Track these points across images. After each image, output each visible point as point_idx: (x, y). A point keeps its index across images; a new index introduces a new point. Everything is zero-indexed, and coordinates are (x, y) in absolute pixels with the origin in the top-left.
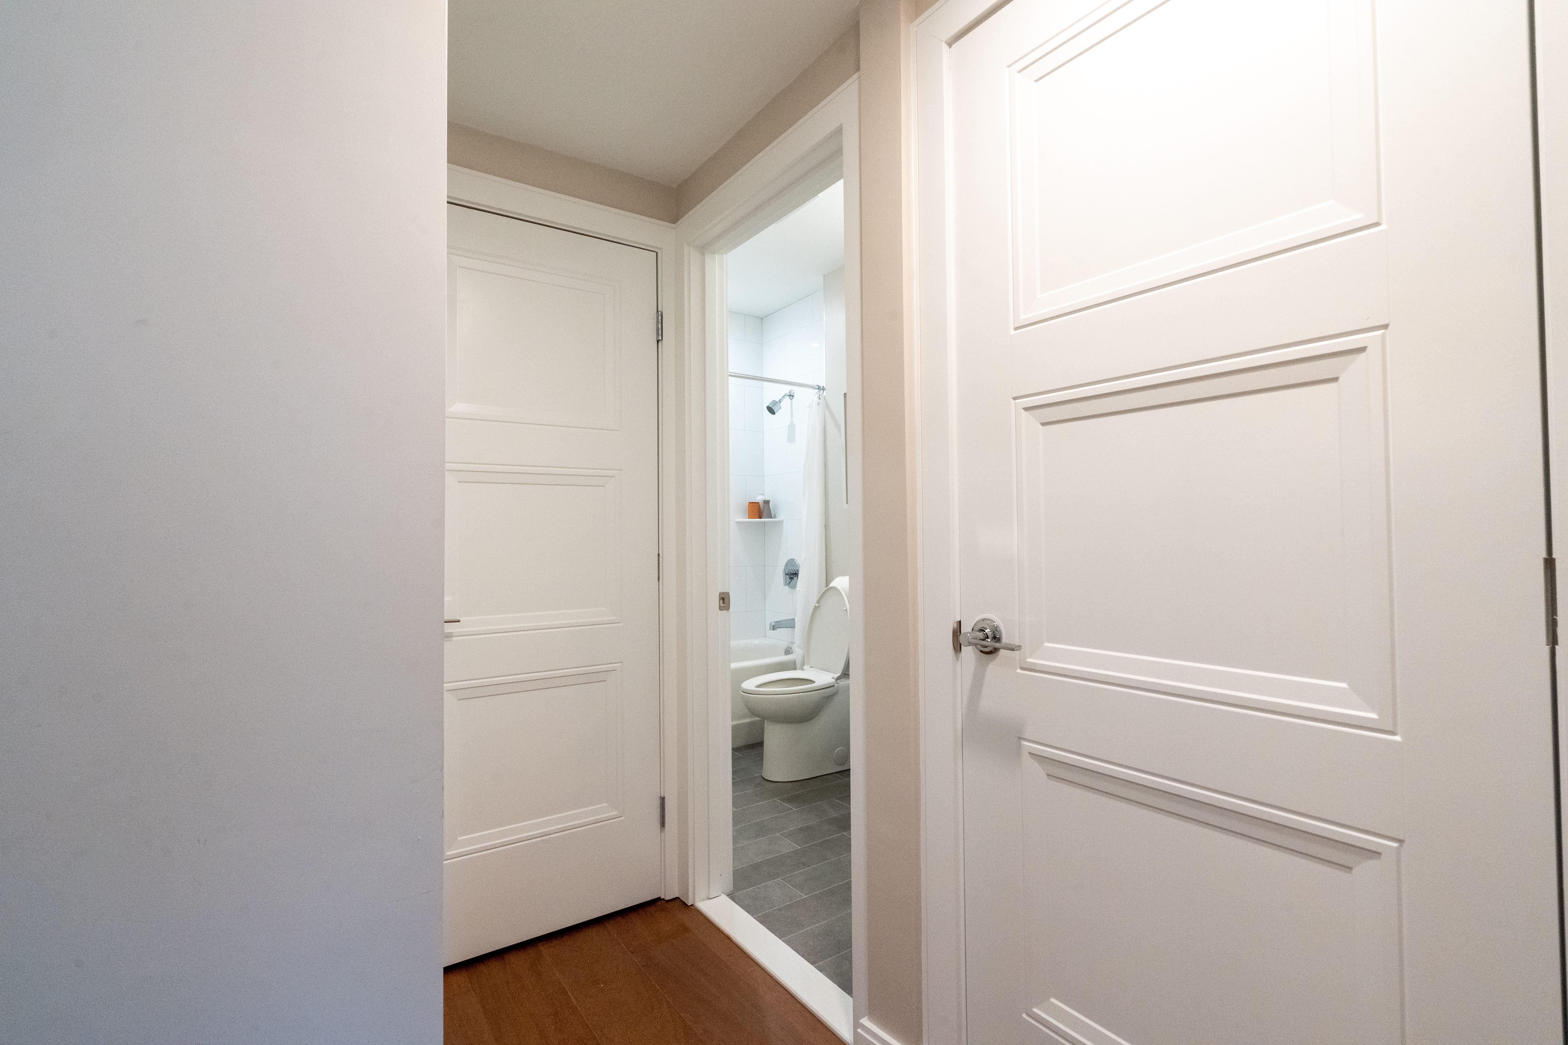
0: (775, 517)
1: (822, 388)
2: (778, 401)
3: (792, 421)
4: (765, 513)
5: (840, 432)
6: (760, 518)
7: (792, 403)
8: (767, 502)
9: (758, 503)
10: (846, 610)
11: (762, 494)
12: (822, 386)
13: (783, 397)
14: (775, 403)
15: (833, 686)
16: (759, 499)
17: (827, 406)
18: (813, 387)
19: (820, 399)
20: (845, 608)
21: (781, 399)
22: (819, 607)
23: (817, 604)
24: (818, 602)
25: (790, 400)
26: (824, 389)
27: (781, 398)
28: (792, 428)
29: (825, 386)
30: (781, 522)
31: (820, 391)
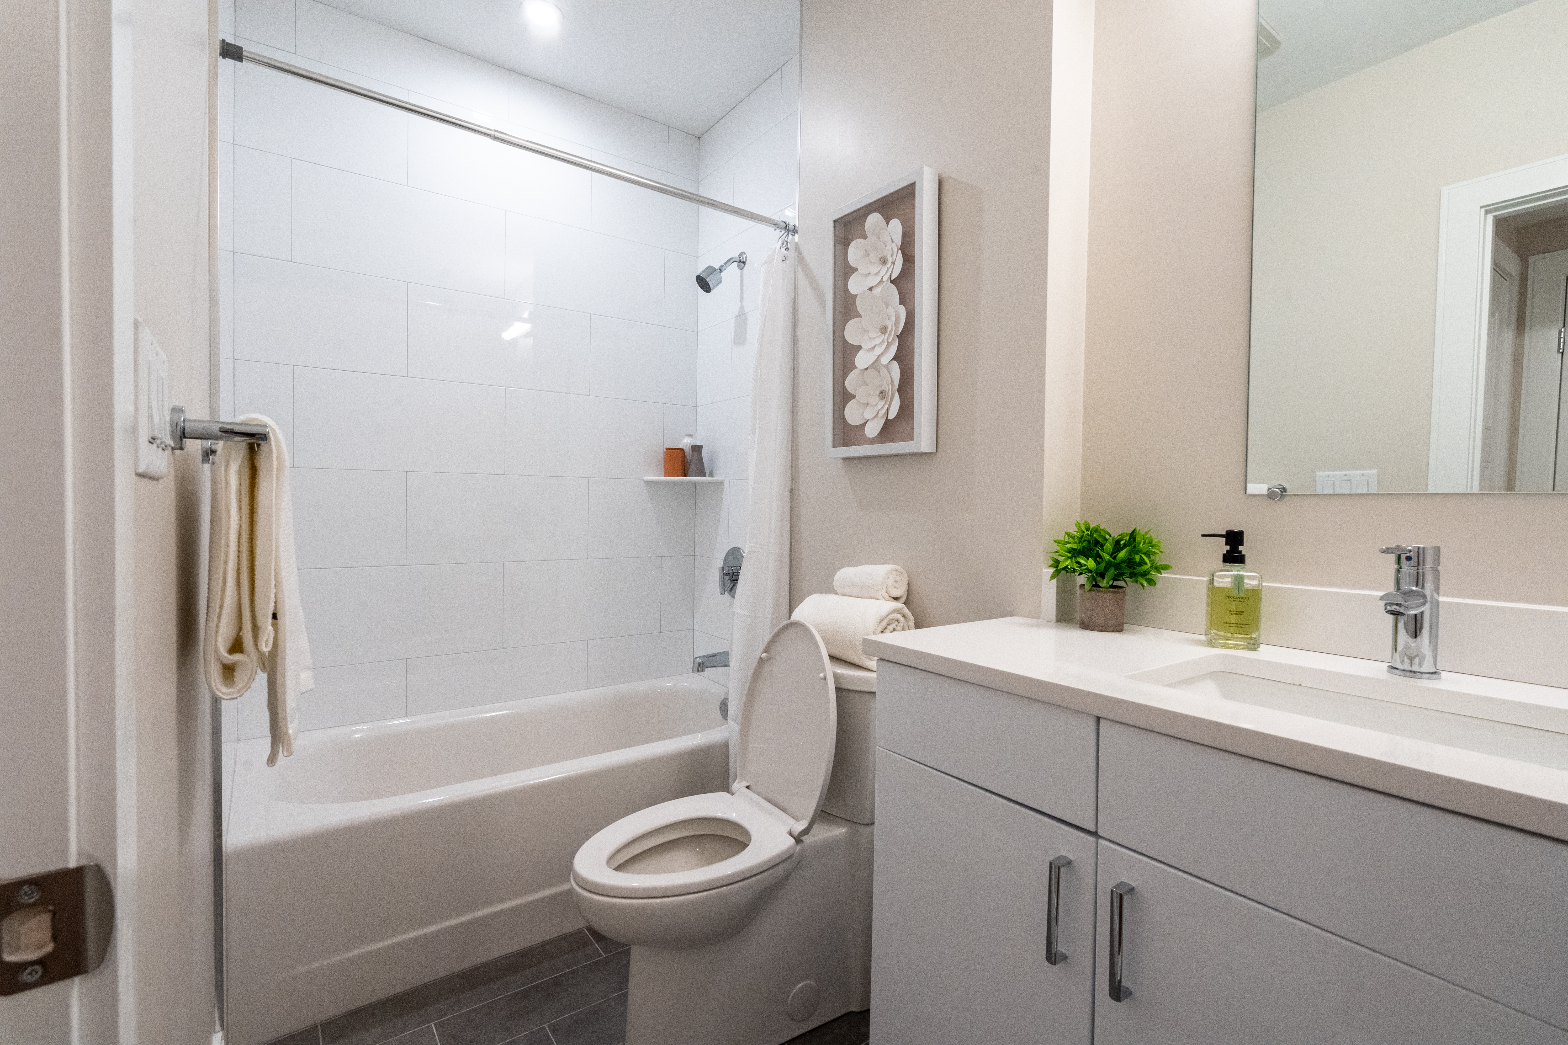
0: (711, 475)
1: (792, 228)
2: (717, 267)
3: (742, 308)
4: (693, 468)
5: (823, 306)
6: (685, 475)
7: (742, 274)
8: (697, 449)
9: (683, 450)
10: (825, 679)
11: (691, 436)
12: (791, 224)
13: (725, 263)
14: (711, 270)
15: (792, 856)
16: (686, 443)
17: (801, 259)
18: (775, 224)
19: (787, 249)
20: (822, 675)
21: (722, 266)
22: (768, 659)
23: (764, 655)
24: (766, 651)
25: (740, 271)
26: (795, 231)
27: (722, 263)
28: (741, 317)
29: (797, 225)
30: (721, 483)
31: (788, 235)
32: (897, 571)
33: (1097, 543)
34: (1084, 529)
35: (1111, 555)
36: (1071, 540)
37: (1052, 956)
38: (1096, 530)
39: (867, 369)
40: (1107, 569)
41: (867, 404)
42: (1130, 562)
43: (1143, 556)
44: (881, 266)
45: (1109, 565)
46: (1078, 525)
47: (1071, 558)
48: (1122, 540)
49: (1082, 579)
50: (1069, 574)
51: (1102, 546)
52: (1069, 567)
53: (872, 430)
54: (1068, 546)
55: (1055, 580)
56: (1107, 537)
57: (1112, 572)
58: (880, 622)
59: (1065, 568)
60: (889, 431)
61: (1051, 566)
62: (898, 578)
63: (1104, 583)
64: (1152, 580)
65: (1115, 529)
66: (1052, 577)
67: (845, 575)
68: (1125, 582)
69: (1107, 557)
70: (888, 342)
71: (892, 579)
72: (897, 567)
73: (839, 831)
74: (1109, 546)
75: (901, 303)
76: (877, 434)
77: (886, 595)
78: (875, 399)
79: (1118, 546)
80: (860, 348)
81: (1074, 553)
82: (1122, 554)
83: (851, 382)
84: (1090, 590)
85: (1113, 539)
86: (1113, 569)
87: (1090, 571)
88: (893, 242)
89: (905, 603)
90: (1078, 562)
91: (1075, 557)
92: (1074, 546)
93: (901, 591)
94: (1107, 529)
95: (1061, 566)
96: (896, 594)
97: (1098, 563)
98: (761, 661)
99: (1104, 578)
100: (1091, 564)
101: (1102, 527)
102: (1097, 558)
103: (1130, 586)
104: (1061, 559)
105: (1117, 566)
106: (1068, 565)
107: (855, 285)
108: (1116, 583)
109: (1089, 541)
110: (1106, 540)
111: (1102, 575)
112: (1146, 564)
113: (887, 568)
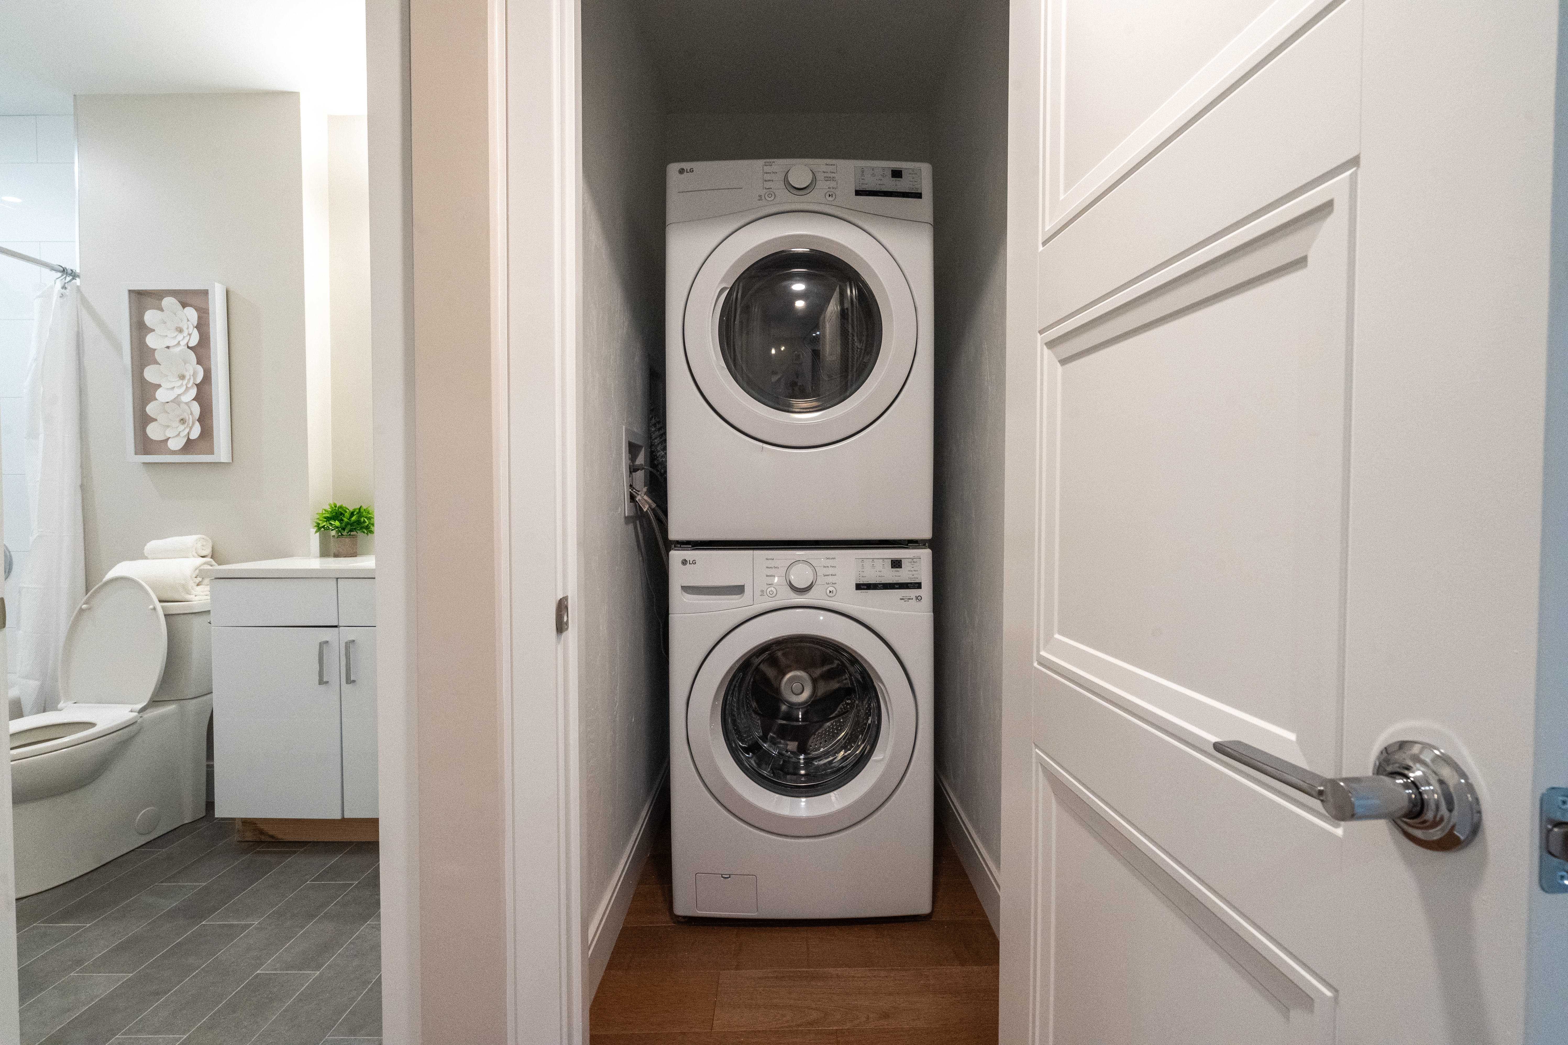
1: (71, 275)
5: (118, 347)
10: (154, 609)
12: (70, 270)
15: (135, 723)
18: (52, 268)
19: (67, 289)
20: (151, 607)
22: (89, 608)
23: (84, 606)
24: (86, 602)
26: (75, 275)
29: (77, 272)
31: (66, 277)
32: (203, 539)
33: (341, 514)
34: (333, 507)
35: (348, 519)
36: (327, 513)
37: (321, 682)
38: (341, 507)
39: (168, 402)
40: (346, 526)
41: (168, 426)
42: (358, 522)
43: (365, 519)
44: (177, 333)
45: (347, 524)
46: (330, 505)
47: (326, 521)
48: (355, 512)
49: (333, 533)
50: (326, 531)
51: (344, 515)
52: (326, 527)
53: (175, 444)
54: (324, 515)
55: (318, 533)
56: (347, 511)
57: (349, 527)
58: (195, 571)
59: (323, 527)
60: (189, 446)
61: (315, 526)
62: (204, 543)
63: (345, 533)
64: (372, 531)
65: (351, 507)
66: (316, 532)
67: (152, 545)
68: (357, 533)
69: (346, 520)
70: (187, 387)
71: (199, 544)
72: (203, 536)
73: (171, 708)
74: (347, 515)
75: (198, 363)
76: (181, 448)
77: (196, 555)
78: (176, 423)
79: (352, 514)
80: (159, 386)
81: (328, 519)
82: (354, 518)
83: (151, 409)
84: (337, 537)
85: (350, 511)
86: (349, 526)
87: (337, 527)
88: (188, 321)
89: (212, 557)
90: (331, 524)
91: (329, 521)
92: (328, 515)
93: (208, 551)
94: (347, 507)
95: (321, 526)
96: (204, 553)
97: (341, 523)
98: (82, 611)
99: (345, 531)
100: (337, 523)
101: (344, 506)
102: (341, 521)
103: (360, 535)
104: (320, 522)
105: (352, 524)
106: (325, 525)
107: (151, 341)
108: (352, 533)
109: (336, 513)
110: (346, 512)
111: (344, 529)
112: (366, 522)
113: (194, 537)
